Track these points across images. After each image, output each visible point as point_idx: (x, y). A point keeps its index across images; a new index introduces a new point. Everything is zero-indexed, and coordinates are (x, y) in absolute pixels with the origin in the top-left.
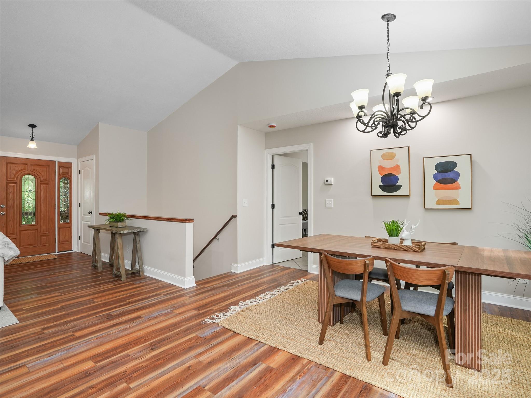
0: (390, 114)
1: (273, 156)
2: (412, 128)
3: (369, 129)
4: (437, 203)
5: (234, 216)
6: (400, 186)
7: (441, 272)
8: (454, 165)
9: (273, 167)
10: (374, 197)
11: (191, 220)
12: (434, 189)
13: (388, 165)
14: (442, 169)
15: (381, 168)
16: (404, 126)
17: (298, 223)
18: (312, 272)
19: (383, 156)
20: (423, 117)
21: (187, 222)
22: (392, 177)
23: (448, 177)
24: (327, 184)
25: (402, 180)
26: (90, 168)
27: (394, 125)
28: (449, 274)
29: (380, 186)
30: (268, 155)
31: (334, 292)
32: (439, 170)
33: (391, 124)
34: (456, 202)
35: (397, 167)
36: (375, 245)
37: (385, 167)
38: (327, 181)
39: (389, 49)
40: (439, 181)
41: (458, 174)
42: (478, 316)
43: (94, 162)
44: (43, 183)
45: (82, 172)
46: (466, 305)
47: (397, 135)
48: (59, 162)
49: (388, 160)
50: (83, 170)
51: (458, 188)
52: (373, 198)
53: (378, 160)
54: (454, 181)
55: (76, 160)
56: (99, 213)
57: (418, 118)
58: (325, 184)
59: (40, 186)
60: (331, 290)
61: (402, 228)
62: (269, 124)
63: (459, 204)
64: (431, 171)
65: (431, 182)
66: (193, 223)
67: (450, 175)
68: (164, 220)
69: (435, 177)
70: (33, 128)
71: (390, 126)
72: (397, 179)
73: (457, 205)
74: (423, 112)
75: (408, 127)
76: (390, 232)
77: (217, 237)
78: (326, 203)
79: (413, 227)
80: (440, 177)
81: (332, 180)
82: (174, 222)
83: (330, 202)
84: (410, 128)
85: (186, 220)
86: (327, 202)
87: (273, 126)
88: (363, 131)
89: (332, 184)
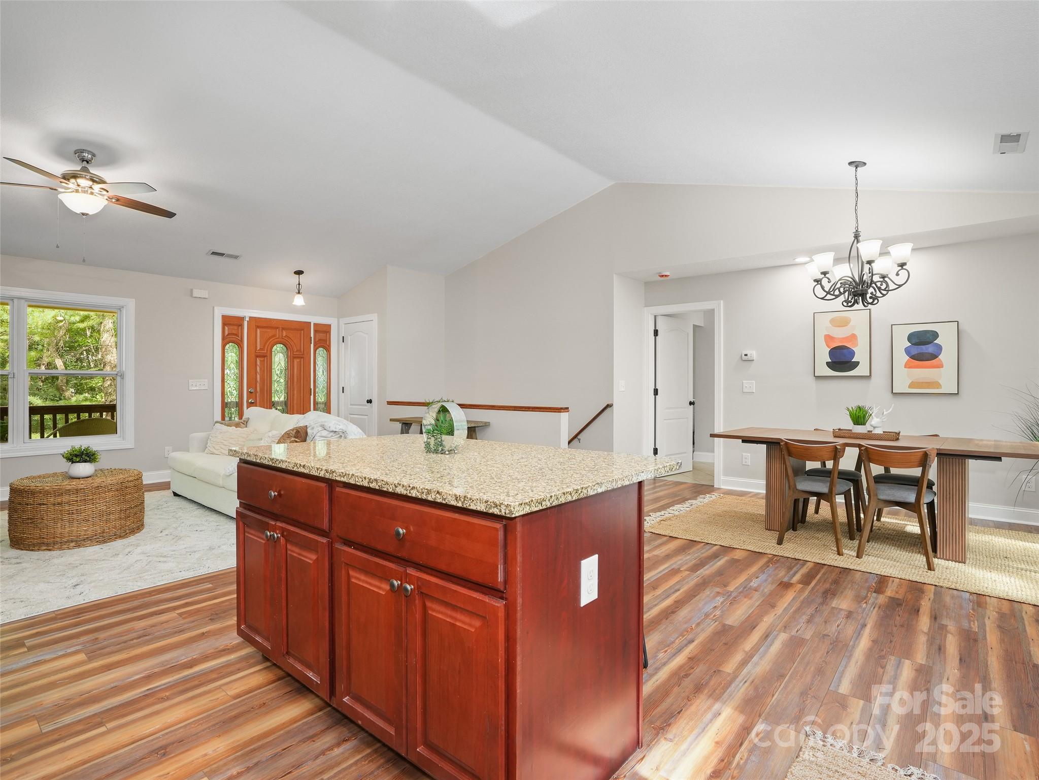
0: (857, 279)
1: (655, 317)
2: (884, 295)
3: (829, 297)
4: (910, 387)
5: (609, 406)
6: (857, 364)
7: (922, 453)
8: (935, 335)
9: (656, 333)
10: (818, 378)
11: (566, 409)
12: (905, 367)
13: (840, 334)
14: (918, 341)
15: (828, 338)
16: (874, 293)
17: (687, 418)
18: (722, 487)
19: (833, 321)
20: (900, 286)
21: (563, 412)
22: (845, 351)
23: (926, 352)
24: (746, 359)
25: (860, 355)
26: (367, 334)
27: (863, 294)
28: (931, 455)
29: (828, 364)
30: (650, 315)
31: (795, 485)
32: (914, 341)
33: (860, 292)
34: (938, 385)
35: (854, 337)
36: (837, 434)
37: (836, 337)
38: (746, 355)
39: (857, 201)
40: (913, 357)
41: (940, 348)
42: (962, 504)
43: (375, 324)
44: (296, 356)
45: (348, 339)
46: (949, 494)
47: (866, 304)
48: (315, 324)
49: (839, 326)
50: (350, 336)
51: (940, 366)
52: (816, 380)
53: (824, 327)
54: (934, 356)
55: (336, 322)
56: (387, 402)
57: (892, 286)
58: (742, 359)
59: (293, 362)
60: (792, 483)
61: (871, 415)
62: (660, 273)
63: (941, 388)
64: (902, 343)
65: (901, 358)
66: (568, 413)
67: (930, 349)
68: (522, 409)
69: (907, 351)
70: (301, 276)
71: (858, 294)
72: (853, 354)
73: (938, 388)
74: (900, 280)
75: (878, 294)
76: (855, 420)
77: (579, 437)
78: (744, 387)
79: (885, 413)
80: (915, 350)
81: (753, 353)
82: (540, 411)
83: (750, 385)
84: (882, 295)
85: (562, 409)
86: (745, 385)
87: (666, 276)
88: (822, 299)
89: (753, 360)
